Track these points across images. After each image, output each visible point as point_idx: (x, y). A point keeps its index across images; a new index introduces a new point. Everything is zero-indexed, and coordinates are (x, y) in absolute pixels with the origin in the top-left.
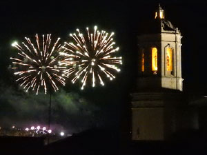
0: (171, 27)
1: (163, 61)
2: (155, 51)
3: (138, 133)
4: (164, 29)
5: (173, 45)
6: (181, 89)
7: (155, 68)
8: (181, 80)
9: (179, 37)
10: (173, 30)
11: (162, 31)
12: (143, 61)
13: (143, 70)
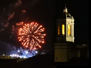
1: (67, 30)
2: (63, 26)
3: (57, 59)
5: (71, 24)
6: (73, 42)
7: (63, 33)
8: (74, 38)
9: (73, 20)
10: (71, 17)
11: (67, 18)
12: (59, 30)
13: (59, 34)
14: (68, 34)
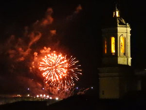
0: (124, 22)
1: (118, 46)
2: (113, 39)
4: (119, 24)
5: (125, 35)
6: (130, 64)
7: (113, 51)
8: (130, 59)
9: (129, 29)
10: (124, 25)
11: (118, 25)
12: (106, 46)
13: (106, 52)
14: (121, 52)
